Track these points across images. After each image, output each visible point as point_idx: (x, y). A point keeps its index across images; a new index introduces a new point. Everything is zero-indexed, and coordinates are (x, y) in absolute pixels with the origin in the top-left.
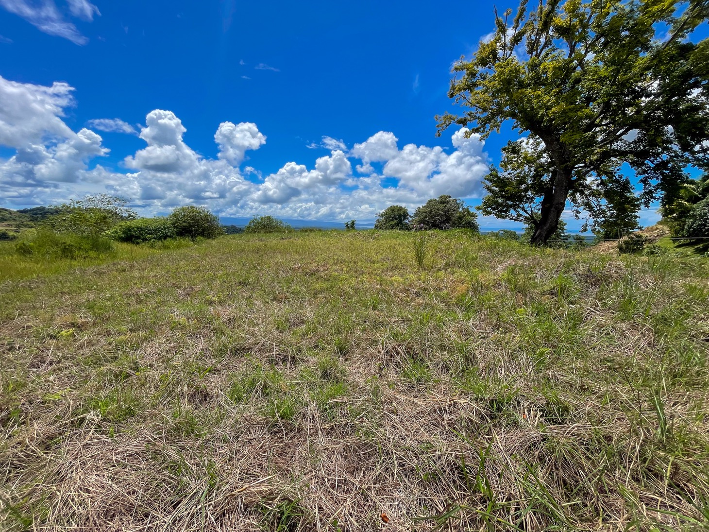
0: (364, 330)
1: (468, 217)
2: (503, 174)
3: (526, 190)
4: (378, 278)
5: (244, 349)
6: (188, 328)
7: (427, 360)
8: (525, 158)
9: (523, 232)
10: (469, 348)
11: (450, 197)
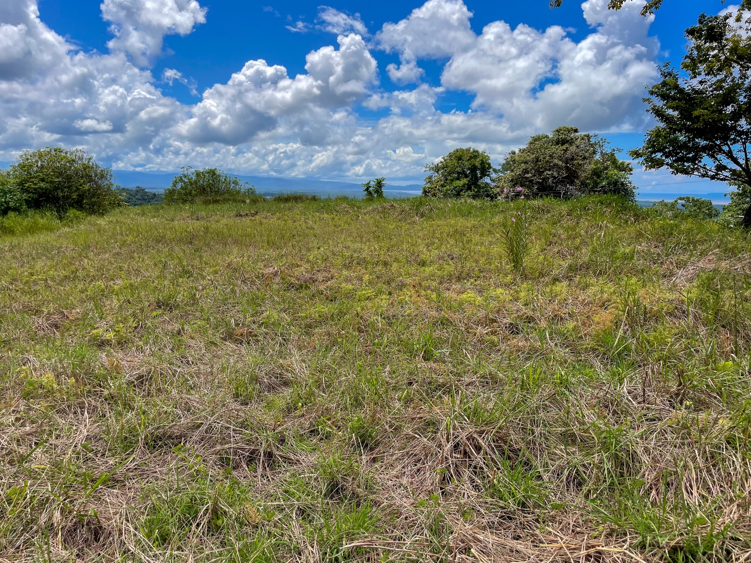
0: (408, 401)
1: (613, 172)
2: (689, 83)
3: (736, 116)
4: (434, 296)
5: (170, 437)
6: (58, 395)
7: (537, 463)
8: (734, 50)
9: (727, 202)
10: (623, 441)
11: (576, 131)
